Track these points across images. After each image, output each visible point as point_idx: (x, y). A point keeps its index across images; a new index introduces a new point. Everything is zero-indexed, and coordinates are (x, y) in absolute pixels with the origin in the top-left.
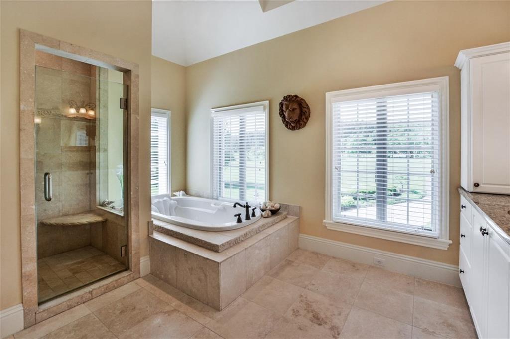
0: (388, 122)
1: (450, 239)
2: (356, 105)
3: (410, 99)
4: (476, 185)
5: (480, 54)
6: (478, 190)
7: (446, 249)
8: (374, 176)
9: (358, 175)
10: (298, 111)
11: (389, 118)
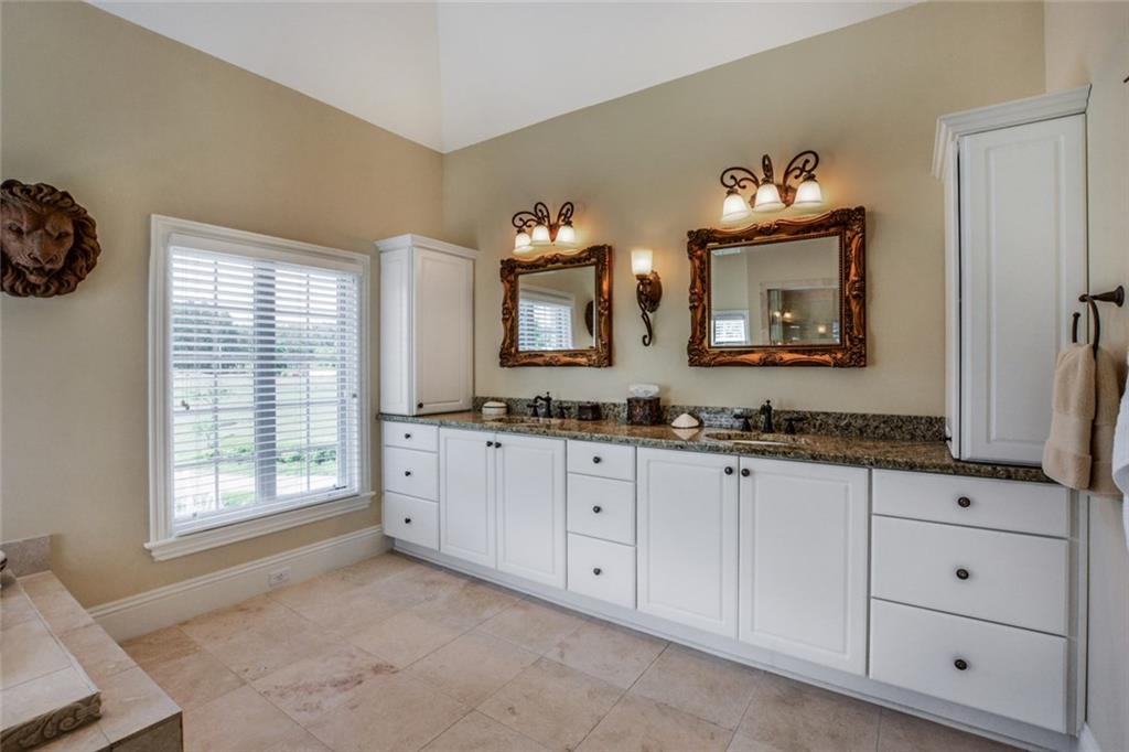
0: (277, 309)
1: (373, 490)
2: (213, 262)
3: (312, 276)
4: (420, 406)
5: (424, 245)
6: (423, 411)
7: (366, 506)
8: (251, 415)
9: (216, 417)
10: (69, 243)
11: (277, 302)
